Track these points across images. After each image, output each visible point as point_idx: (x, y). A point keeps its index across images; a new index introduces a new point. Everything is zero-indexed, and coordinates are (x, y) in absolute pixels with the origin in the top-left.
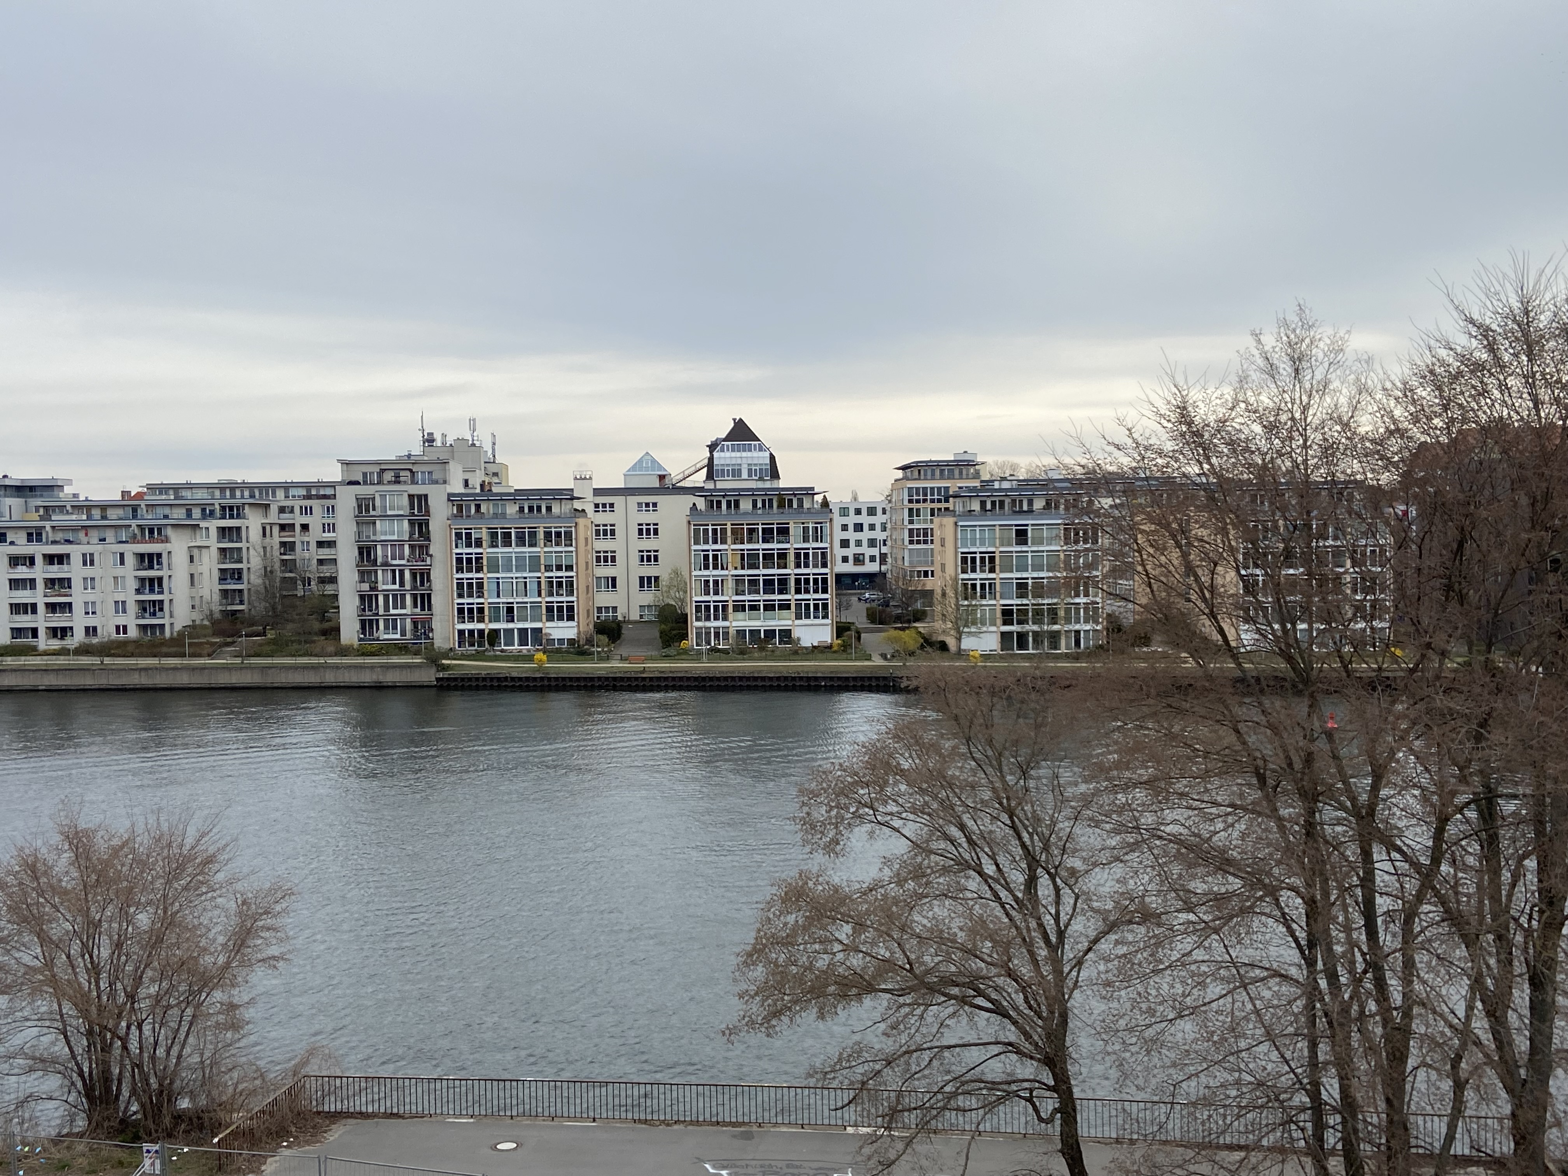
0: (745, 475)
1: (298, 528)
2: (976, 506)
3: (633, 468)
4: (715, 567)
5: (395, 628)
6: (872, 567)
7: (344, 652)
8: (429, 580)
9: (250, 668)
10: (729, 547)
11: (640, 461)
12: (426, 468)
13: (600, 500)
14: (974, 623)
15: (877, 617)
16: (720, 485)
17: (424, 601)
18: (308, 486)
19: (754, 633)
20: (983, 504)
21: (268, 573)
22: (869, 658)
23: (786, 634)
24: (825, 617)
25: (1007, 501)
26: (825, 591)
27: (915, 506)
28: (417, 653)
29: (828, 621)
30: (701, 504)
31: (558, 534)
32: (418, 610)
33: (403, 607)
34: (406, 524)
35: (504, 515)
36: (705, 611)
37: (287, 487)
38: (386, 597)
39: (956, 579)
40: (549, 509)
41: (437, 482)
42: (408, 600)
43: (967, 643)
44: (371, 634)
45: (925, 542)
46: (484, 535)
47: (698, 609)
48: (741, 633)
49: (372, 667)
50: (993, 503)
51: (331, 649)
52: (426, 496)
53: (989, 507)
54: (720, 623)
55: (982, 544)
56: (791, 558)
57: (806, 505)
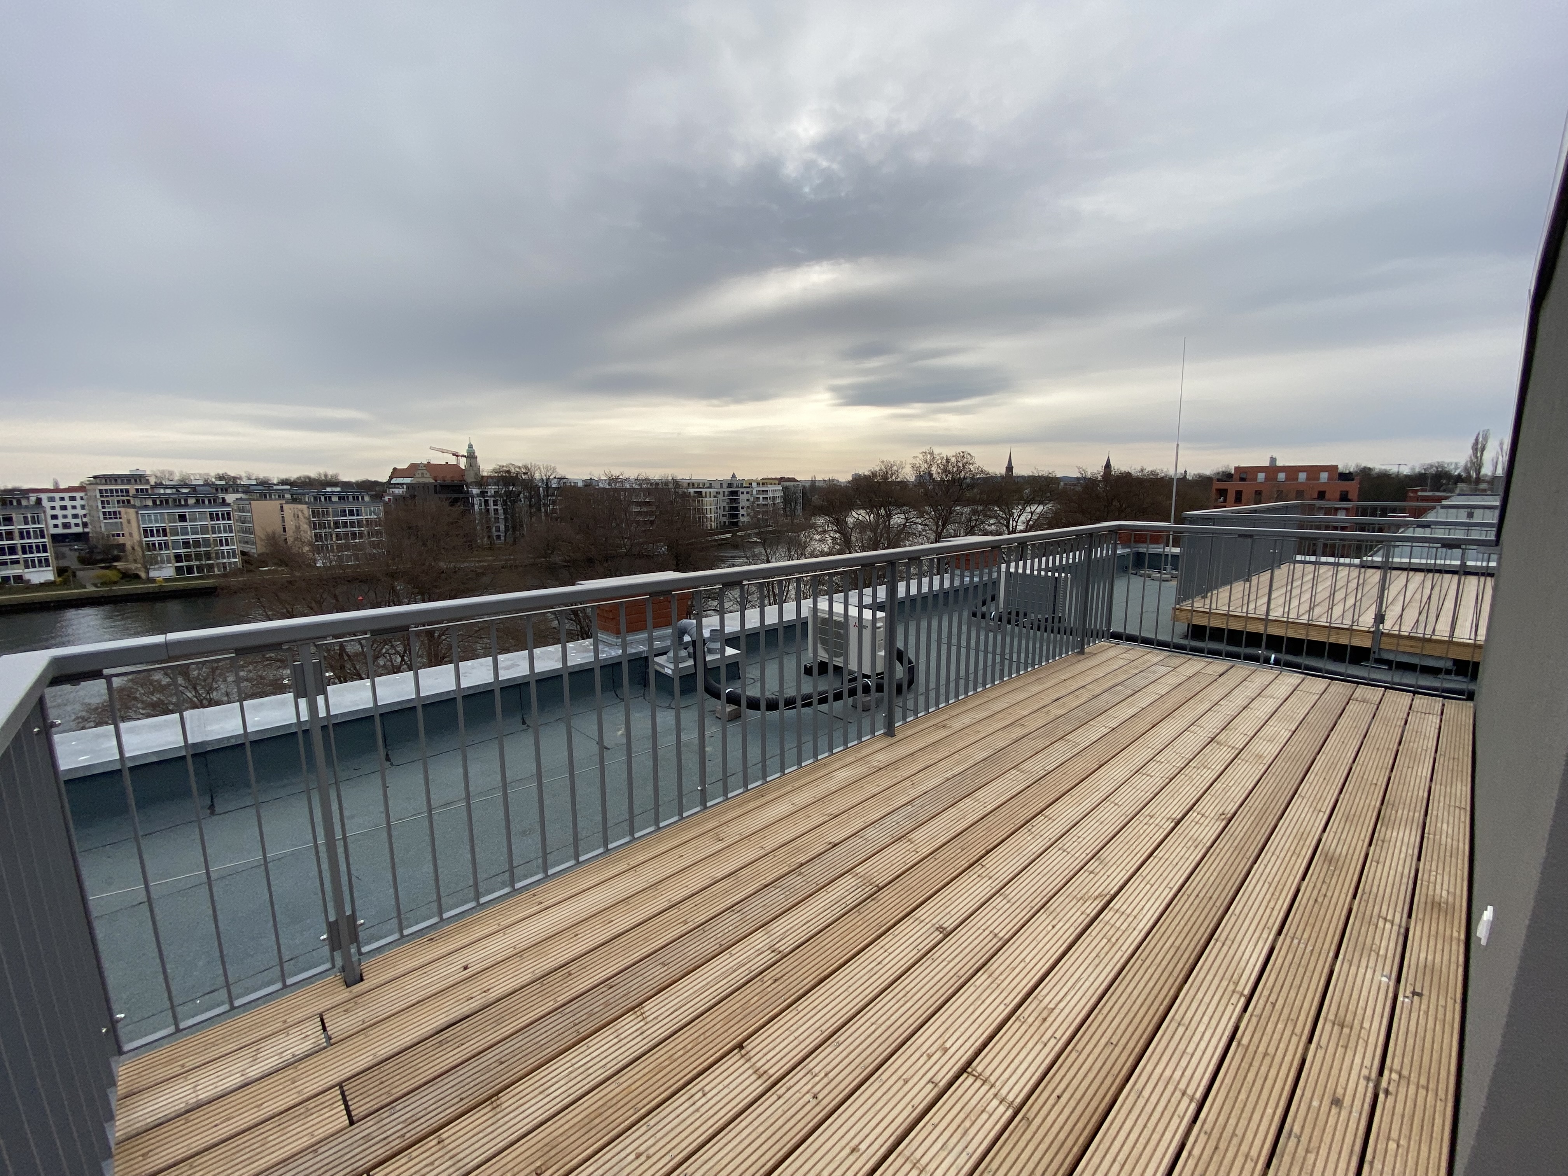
2: (149, 503)
6: (77, 530)
14: (157, 563)
15: (87, 561)
20: (154, 502)
22: (85, 587)
23: (19, 578)
24: (48, 566)
25: (170, 500)
26: (45, 551)
27: (105, 499)
29: (50, 568)
39: (140, 542)
43: (152, 574)
45: (116, 518)
50: (161, 502)
53: (158, 503)
55: (156, 521)
56: (16, 534)
57: (24, 502)
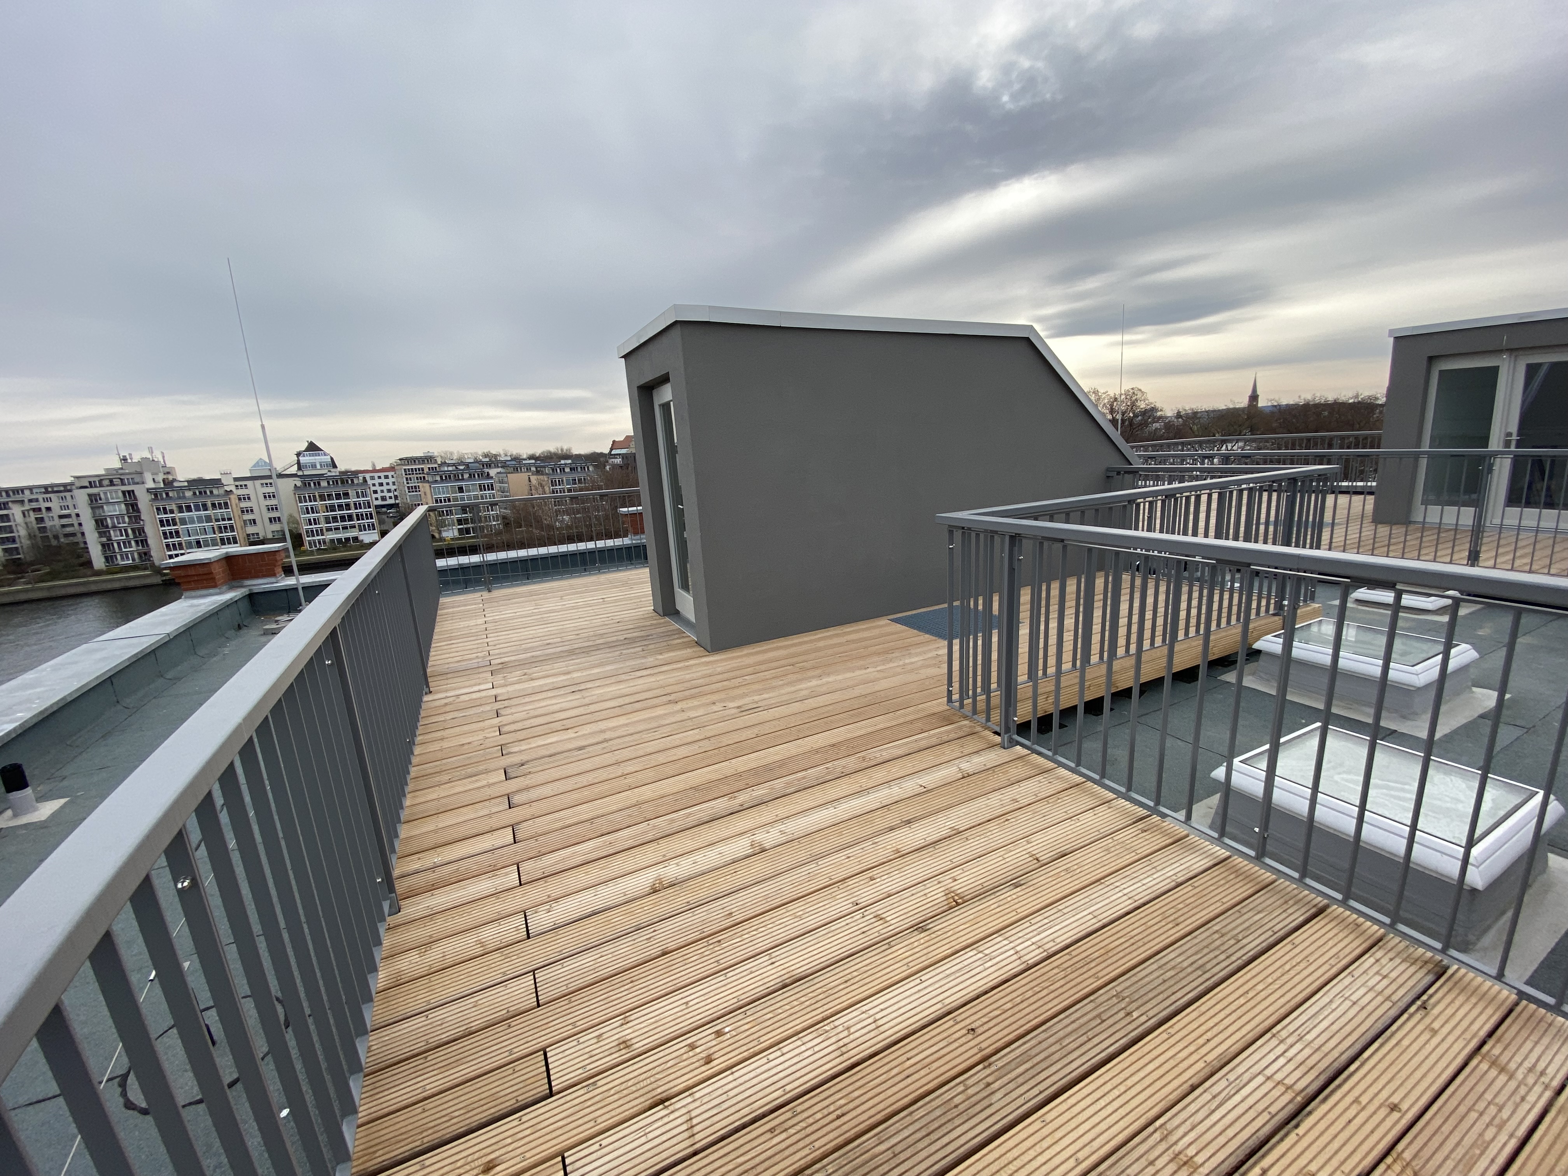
0: (318, 467)
1: (44, 510)
2: (438, 478)
3: (254, 466)
4: (313, 513)
5: (128, 558)
6: (392, 501)
7: (99, 573)
8: (144, 532)
9: (42, 589)
10: (319, 503)
11: (258, 463)
12: (129, 477)
13: (237, 483)
14: (445, 526)
16: (306, 473)
17: (144, 542)
18: (46, 487)
19: (339, 540)
20: (441, 477)
21: (31, 536)
23: (356, 539)
24: (374, 529)
25: (452, 476)
26: (372, 518)
27: (408, 476)
28: (146, 569)
30: (299, 484)
31: (220, 504)
32: (140, 548)
33: (131, 546)
34: (123, 506)
35: (184, 497)
36: (311, 533)
37: (31, 489)
38: (119, 544)
40: (211, 492)
41: (138, 483)
42: (133, 543)
43: (444, 534)
44: (113, 562)
45: (416, 491)
46: (174, 507)
47: (307, 532)
48: (332, 541)
49: (119, 579)
50: (446, 477)
51: (89, 572)
52: (133, 491)
53: (444, 478)
54: (320, 537)
55: (444, 493)
56: (352, 505)
57: (356, 481)
